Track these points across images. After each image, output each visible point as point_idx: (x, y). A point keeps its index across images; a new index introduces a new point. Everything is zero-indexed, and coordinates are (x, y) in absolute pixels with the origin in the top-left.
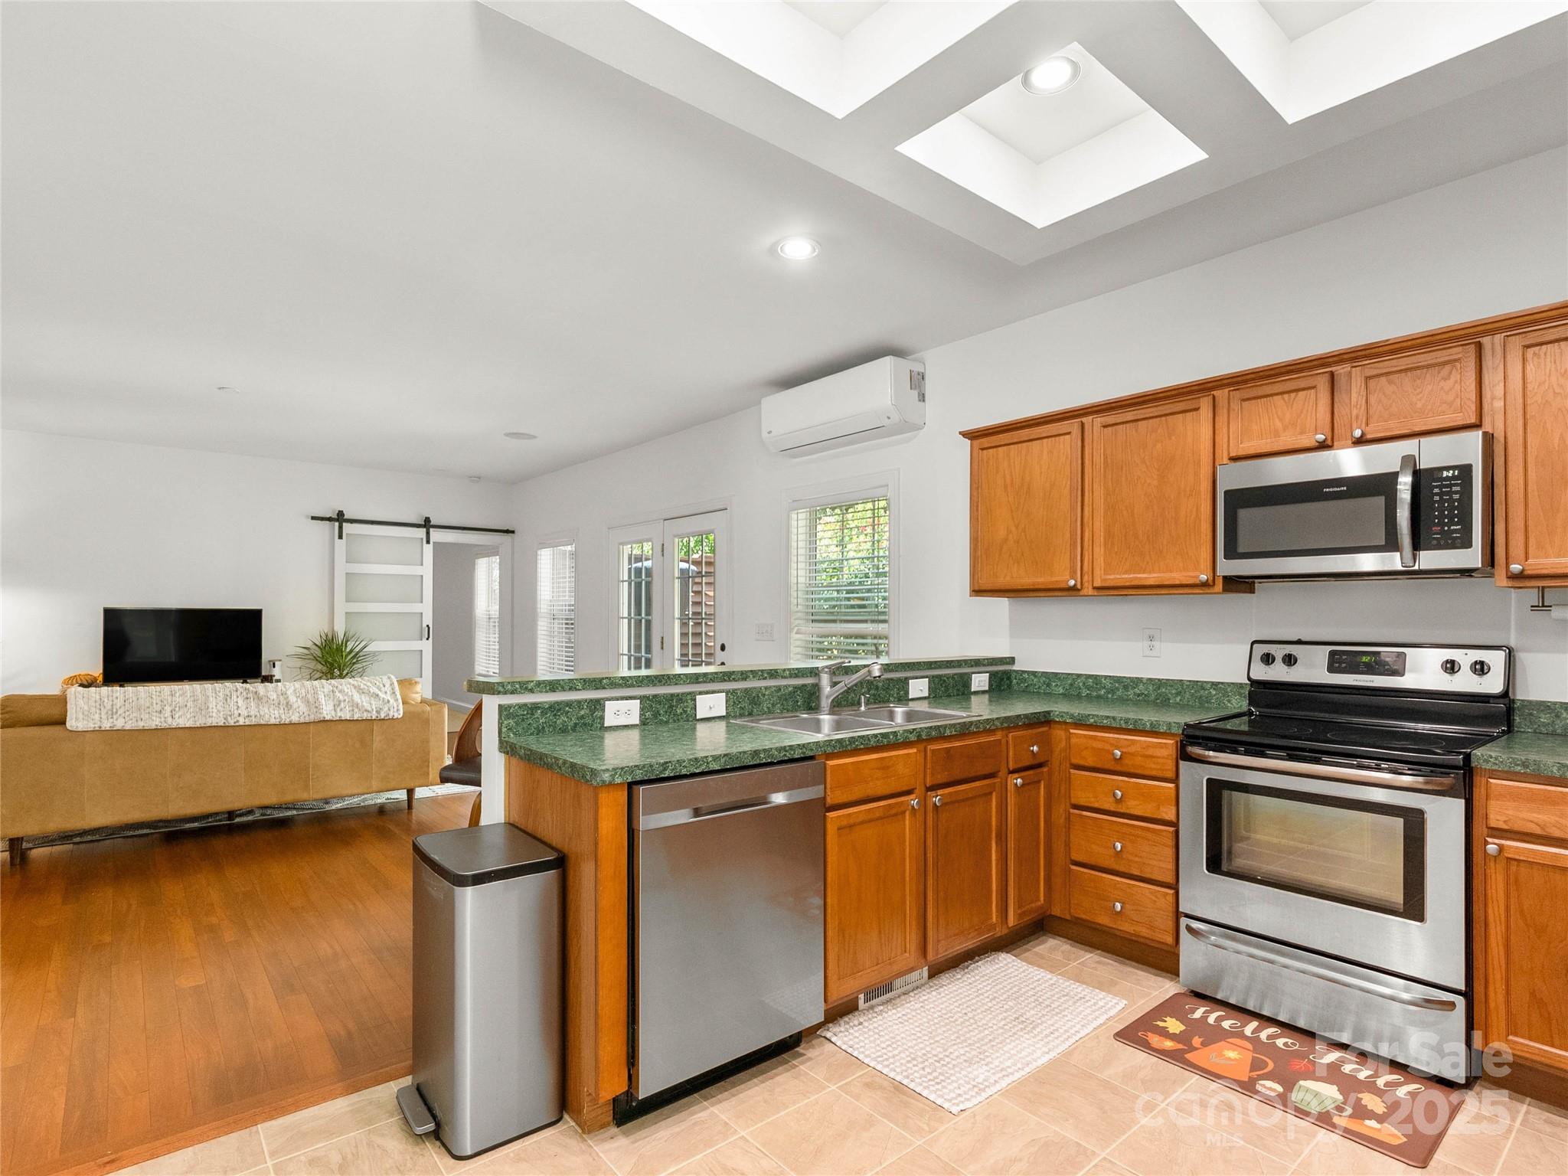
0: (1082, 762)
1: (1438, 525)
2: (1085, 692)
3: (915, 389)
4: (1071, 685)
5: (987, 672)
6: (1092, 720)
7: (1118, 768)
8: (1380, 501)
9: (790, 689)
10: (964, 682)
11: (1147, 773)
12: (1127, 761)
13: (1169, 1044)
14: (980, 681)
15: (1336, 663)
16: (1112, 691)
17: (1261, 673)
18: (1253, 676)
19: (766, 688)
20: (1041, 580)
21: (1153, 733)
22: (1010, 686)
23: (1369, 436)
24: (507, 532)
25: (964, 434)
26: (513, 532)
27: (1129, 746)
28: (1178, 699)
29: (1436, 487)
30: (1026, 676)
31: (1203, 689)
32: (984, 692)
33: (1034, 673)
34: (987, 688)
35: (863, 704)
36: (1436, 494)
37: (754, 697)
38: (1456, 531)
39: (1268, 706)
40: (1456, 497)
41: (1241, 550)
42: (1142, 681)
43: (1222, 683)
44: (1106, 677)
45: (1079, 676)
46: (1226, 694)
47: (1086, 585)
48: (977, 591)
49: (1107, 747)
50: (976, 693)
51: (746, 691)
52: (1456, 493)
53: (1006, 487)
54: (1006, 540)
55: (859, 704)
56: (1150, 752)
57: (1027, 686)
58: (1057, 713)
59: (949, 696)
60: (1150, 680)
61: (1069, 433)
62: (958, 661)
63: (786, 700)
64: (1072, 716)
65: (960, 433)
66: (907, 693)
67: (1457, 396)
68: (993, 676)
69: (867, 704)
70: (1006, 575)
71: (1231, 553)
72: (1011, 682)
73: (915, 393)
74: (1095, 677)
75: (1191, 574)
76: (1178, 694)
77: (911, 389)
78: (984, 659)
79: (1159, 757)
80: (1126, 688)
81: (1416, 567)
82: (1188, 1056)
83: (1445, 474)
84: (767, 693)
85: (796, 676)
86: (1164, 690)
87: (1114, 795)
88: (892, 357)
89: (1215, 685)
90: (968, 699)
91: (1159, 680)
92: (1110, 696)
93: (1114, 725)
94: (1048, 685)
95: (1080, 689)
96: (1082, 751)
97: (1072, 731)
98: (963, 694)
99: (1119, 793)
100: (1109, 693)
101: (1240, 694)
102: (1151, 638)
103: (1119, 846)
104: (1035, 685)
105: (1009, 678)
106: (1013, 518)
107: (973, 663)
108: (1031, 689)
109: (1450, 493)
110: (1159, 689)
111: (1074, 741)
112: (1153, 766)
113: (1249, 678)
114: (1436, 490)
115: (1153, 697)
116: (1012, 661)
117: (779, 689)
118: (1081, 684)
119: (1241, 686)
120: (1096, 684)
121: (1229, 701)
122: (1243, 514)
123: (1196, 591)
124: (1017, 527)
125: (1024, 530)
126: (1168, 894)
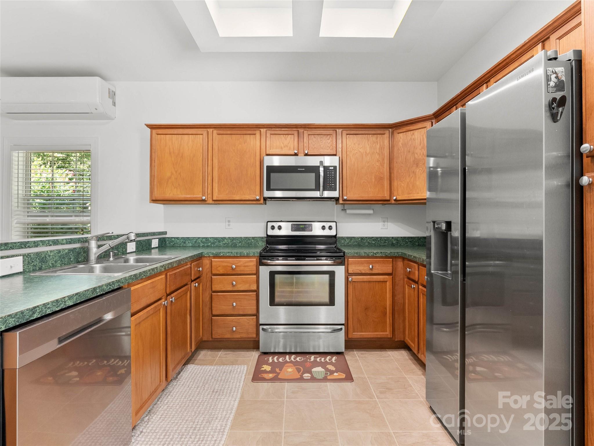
0: (218, 272)
1: (328, 183)
2: (201, 245)
3: (111, 98)
4: (195, 242)
5: (157, 238)
6: (222, 254)
7: (234, 273)
8: (313, 175)
9: (66, 251)
10: (149, 242)
11: (245, 273)
12: (237, 269)
13: (271, 375)
14: (155, 243)
15: (296, 228)
16: (214, 243)
17: (271, 232)
18: (269, 234)
19: (51, 251)
20: (189, 196)
22: (165, 244)
23: (309, 153)
25: (148, 126)
27: (238, 263)
28: (240, 244)
29: (328, 172)
30: (173, 239)
31: (249, 240)
32: (156, 248)
33: (178, 238)
34: (157, 246)
35: (112, 256)
36: (328, 174)
37: (43, 257)
38: (333, 186)
40: (333, 175)
41: (271, 188)
42: (226, 238)
43: (256, 237)
44: (211, 238)
45: (199, 238)
46: (257, 241)
47: (209, 199)
48: (154, 201)
49: (229, 265)
50: (154, 248)
51: (37, 254)
52: (333, 174)
53: (170, 153)
54: (170, 178)
56: (247, 264)
57: (174, 244)
58: (206, 253)
59: (143, 250)
60: (229, 238)
61: (202, 134)
62: (147, 233)
63: (64, 258)
64: (213, 254)
65: (145, 124)
66: (126, 250)
67: (331, 145)
68: (160, 239)
69: (114, 256)
70: (170, 193)
71: (269, 189)
72: (166, 243)
73: (111, 101)
74: (206, 238)
75: (253, 196)
76: (240, 242)
77: (109, 98)
78: (156, 232)
79: (250, 266)
80: (219, 242)
81: (323, 196)
82: (279, 377)
83: (330, 168)
84: (51, 255)
85: (70, 243)
86: (235, 241)
87: (232, 284)
88: (100, 78)
89: (253, 238)
90: (151, 252)
91: (233, 237)
92: (213, 245)
93: (231, 255)
94: (185, 243)
95: (199, 243)
96: (218, 267)
98: (149, 249)
99: (234, 283)
100: (212, 244)
101: (262, 241)
102: (229, 221)
103: (235, 304)
104: (178, 243)
105: (165, 241)
106: (174, 168)
107: (152, 234)
108: (176, 245)
109: (331, 174)
110: (233, 241)
111: (213, 264)
112: (248, 270)
113: (267, 235)
114: (328, 173)
115: (230, 245)
116: (165, 233)
117: (59, 251)
118: (200, 241)
119: (262, 238)
120: (207, 241)
121: (258, 244)
122: (272, 175)
123: (254, 202)
124: (176, 172)
125: (180, 174)
126: (254, 318)
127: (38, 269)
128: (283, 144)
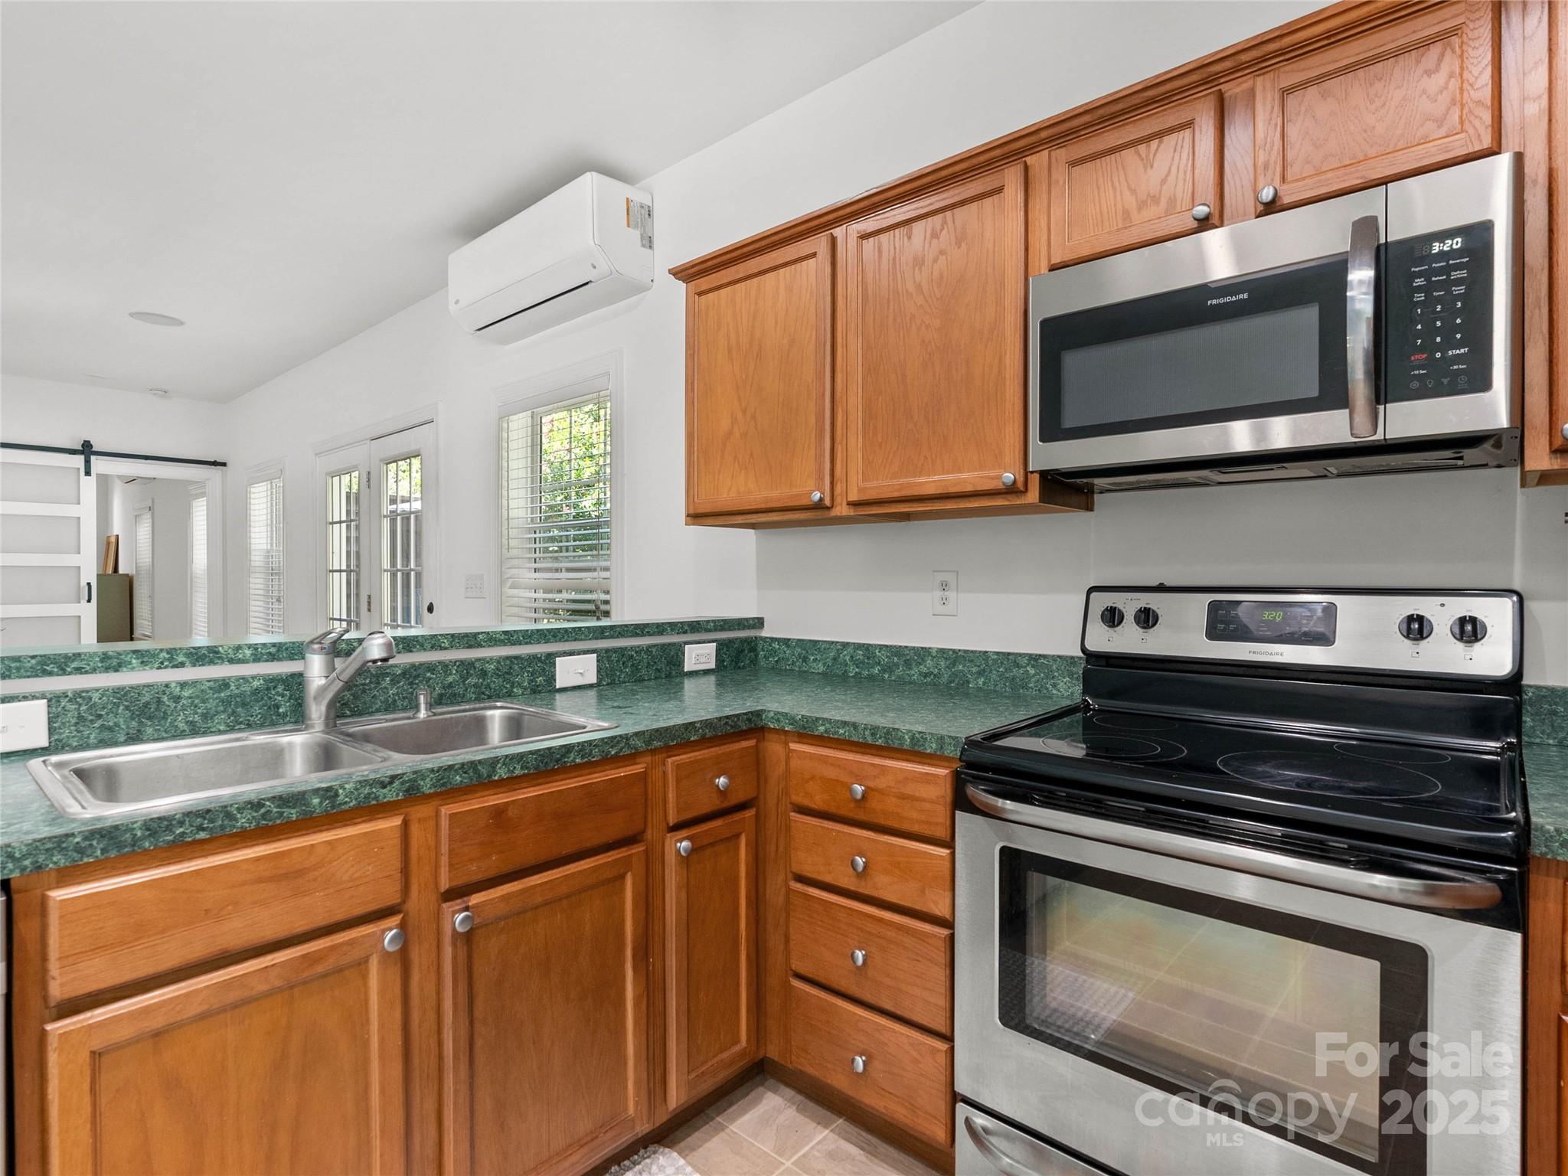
0: (807, 802)
1: (1421, 349)
2: (852, 670)
3: (636, 227)
4: (835, 659)
5: (713, 641)
6: (822, 729)
7: (861, 816)
9: (256, 684)
10: (673, 658)
11: (906, 827)
12: (874, 804)
14: (699, 655)
15: (1221, 624)
16: (889, 669)
17: (1103, 640)
18: (1091, 646)
19: (183, 685)
21: (915, 754)
22: (754, 662)
23: (1287, 200)
24: (215, 464)
25: (677, 273)
26: (224, 464)
27: (875, 777)
28: (981, 681)
29: (1420, 275)
30: (776, 645)
31: (1018, 666)
32: (706, 672)
33: (786, 642)
34: (712, 665)
35: (423, 707)
36: (1419, 289)
38: (1457, 359)
39: (1113, 695)
40: (1459, 290)
41: (1068, 423)
42: (930, 653)
43: (1044, 656)
44: (881, 647)
45: (845, 645)
46: (1050, 675)
47: (838, 500)
48: (696, 517)
49: (845, 778)
50: (693, 674)
51: (121, 693)
52: (1459, 282)
53: (730, 351)
54: (730, 433)
55: (417, 708)
56: (908, 790)
57: (777, 661)
58: (772, 714)
59: (641, 680)
60: (942, 651)
61: (814, 255)
62: (658, 625)
63: (244, 704)
64: (793, 720)
65: (670, 271)
66: (552, 679)
67: (1453, 102)
68: (722, 647)
70: (730, 489)
71: (1052, 431)
72: (757, 655)
73: (636, 234)
74: (867, 648)
75: (992, 473)
76: (981, 673)
77: (628, 226)
78: (708, 622)
79: (923, 800)
80: (908, 664)
81: (1379, 436)
83: (1436, 247)
84: (186, 694)
85: (273, 658)
86: (961, 667)
87: (853, 864)
88: (594, 173)
89: (1034, 659)
90: (680, 687)
91: (954, 651)
92: (886, 676)
93: (855, 739)
94: (805, 660)
95: (846, 665)
96: (807, 782)
97: (793, 746)
98: (669, 676)
99: (860, 861)
100: (885, 671)
101: (1071, 675)
102: (944, 586)
103: (859, 955)
104: (788, 660)
105: (753, 650)
106: (739, 399)
107: (686, 628)
108: (783, 665)
109: (1448, 284)
110: (954, 665)
111: (795, 763)
112: (915, 815)
113: (1084, 650)
114: (1419, 282)
115: (945, 679)
116: (759, 623)
117: (224, 684)
118: (848, 658)
119: (1072, 660)
120: (868, 658)
121: (1054, 686)
122: (1073, 360)
123: (1000, 502)
124: (744, 412)
125: (754, 417)
126: (939, 1051)
127: (122, 739)
128: (1133, 192)
